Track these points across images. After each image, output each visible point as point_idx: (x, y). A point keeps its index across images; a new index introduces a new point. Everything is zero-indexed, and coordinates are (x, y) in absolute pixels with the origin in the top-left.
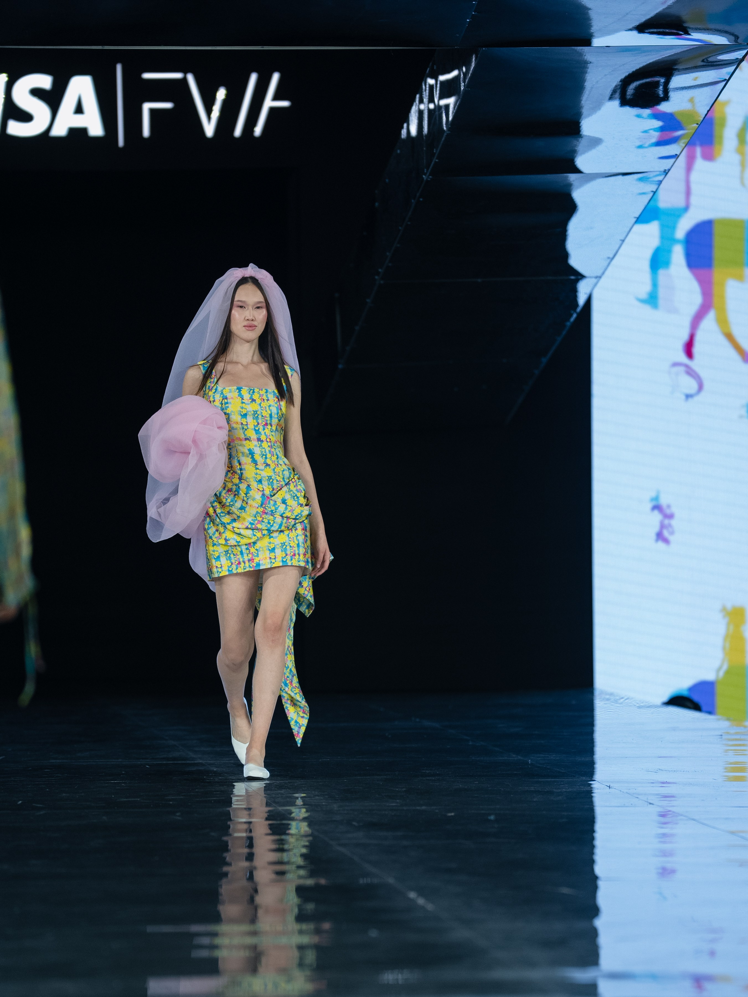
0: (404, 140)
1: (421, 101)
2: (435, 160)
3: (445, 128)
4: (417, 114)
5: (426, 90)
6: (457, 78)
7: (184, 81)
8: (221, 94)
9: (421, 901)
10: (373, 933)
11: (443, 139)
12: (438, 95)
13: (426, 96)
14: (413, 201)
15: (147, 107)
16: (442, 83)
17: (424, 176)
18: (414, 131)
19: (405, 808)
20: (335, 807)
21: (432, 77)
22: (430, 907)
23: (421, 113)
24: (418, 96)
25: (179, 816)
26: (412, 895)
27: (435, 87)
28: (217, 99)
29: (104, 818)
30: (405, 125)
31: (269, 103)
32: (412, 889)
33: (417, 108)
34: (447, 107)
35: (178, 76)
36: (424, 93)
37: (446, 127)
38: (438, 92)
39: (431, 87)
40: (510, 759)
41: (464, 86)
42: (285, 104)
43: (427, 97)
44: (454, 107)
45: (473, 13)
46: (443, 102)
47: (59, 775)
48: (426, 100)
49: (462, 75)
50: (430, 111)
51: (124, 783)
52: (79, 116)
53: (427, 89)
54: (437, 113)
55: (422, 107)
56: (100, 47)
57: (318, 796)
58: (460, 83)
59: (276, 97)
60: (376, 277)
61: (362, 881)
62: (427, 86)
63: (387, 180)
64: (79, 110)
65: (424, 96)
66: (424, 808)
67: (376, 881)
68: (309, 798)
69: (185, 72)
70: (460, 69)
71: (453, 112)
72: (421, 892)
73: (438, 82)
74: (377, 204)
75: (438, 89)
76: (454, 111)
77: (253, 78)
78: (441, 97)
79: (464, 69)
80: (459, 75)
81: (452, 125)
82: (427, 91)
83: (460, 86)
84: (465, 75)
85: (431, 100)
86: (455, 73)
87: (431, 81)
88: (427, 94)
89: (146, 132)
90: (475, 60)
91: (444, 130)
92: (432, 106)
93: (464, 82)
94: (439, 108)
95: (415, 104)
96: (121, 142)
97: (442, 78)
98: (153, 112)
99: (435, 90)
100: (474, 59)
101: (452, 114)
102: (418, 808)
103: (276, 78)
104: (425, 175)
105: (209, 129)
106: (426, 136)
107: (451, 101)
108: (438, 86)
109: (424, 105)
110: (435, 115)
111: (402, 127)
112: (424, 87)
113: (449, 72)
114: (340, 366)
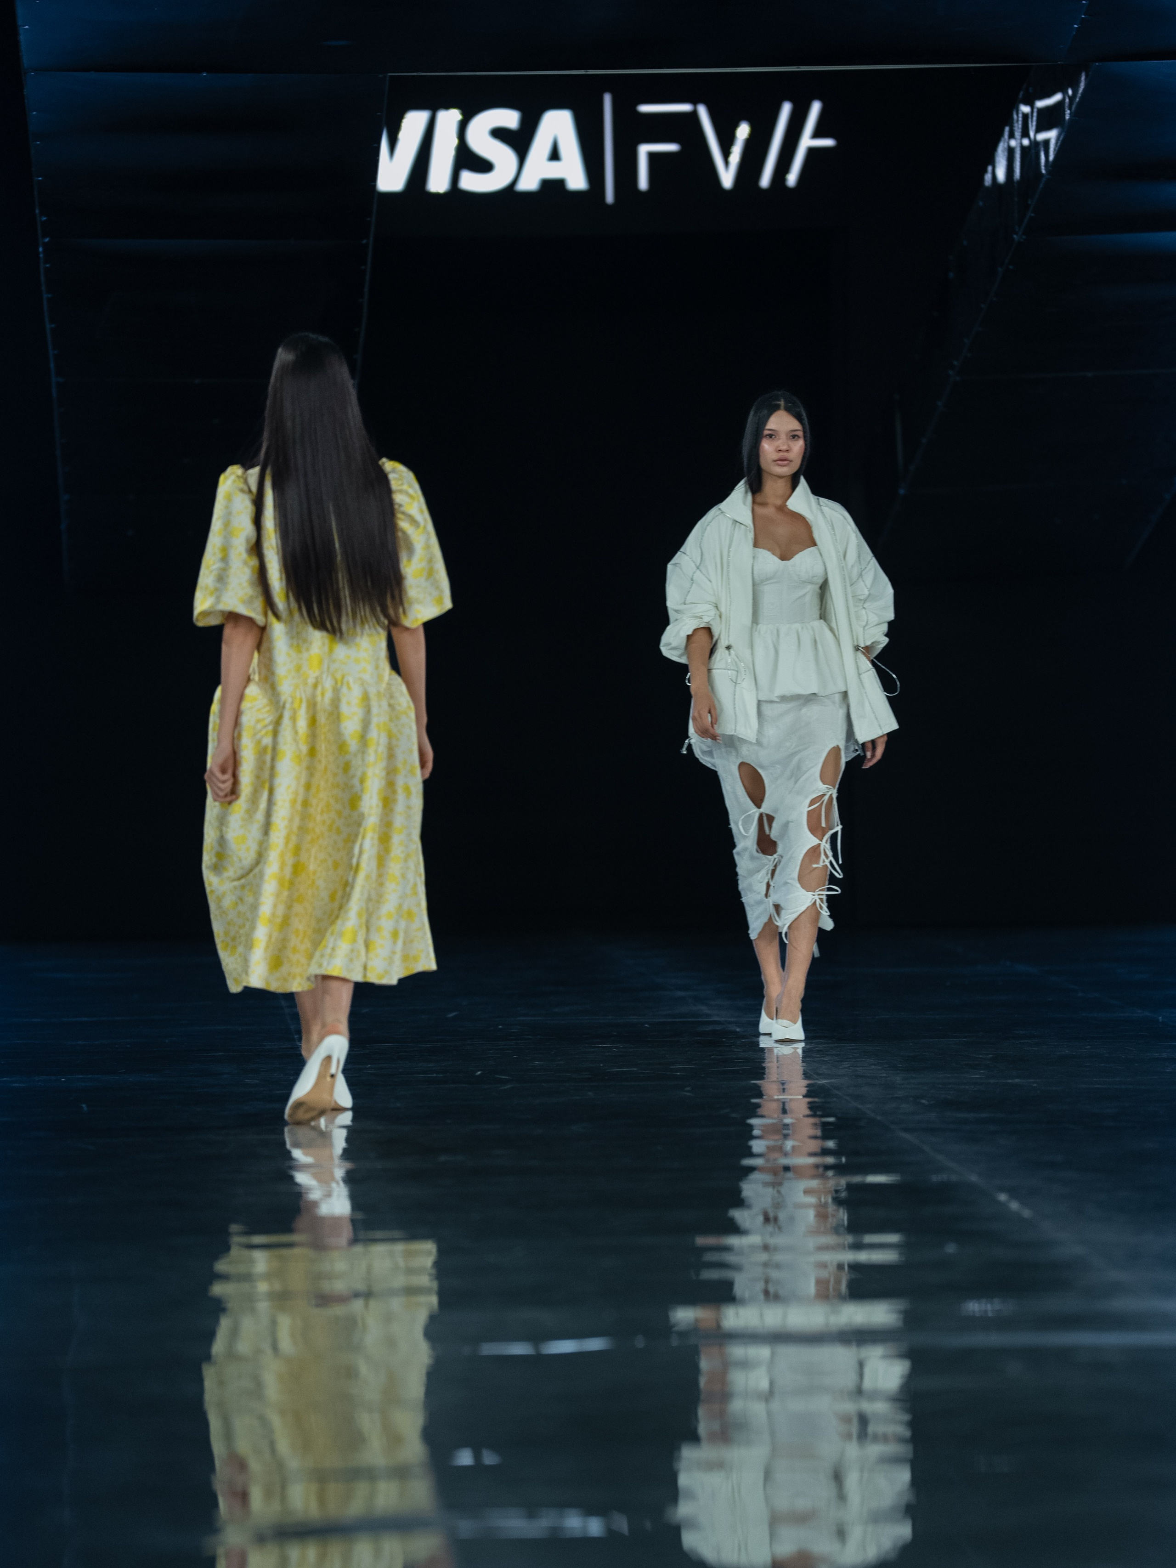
0: (988, 188)
1: (1012, 136)
2: (1030, 214)
3: (1044, 171)
4: (1006, 154)
5: (1018, 121)
6: (1060, 104)
7: (694, 115)
8: (743, 131)
9: (1014, 1206)
10: (951, 1249)
11: (1041, 186)
12: (1034, 128)
13: (1018, 128)
14: (1000, 269)
15: (644, 150)
16: (1041, 111)
17: (1015, 236)
18: (1001, 174)
19: (992, 1081)
20: (898, 1079)
21: (1026, 103)
22: (1027, 1213)
23: (1011, 151)
24: (1007, 129)
25: (688, 1091)
26: (1003, 1197)
27: (1030, 116)
28: (736, 137)
29: (590, 1093)
30: (990, 168)
31: (806, 141)
32: (1002, 1189)
33: (1006, 146)
34: (1047, 142)
35: (685, 108)
36: (1016, 125)
37: (1046, 170)
38: (1034, 123)
39: (1025, 117)
40: (1135, 1015)
41: (1070, 114)
42: (828, 142)
43: (1020, 130)
44: (1057, 143)
45: (1083, 16)
46: (1041, 137)
47: (530, 1037)
48: (1018, 134)
49: (1067, 100)
50: (1023, 148)
51: (616, 1047)
52: (554, 164)
53: (1020, 119)
54: (1033, 151)
55: (1013, 143)
56: (582, 72)
57: (874, 1065)
58: (1064, 111)
59: (817, 134)
60: (951, 372)
61: (935, 1178)
62: (1020, 115)
63: (965, 243)
64: (555, 155)
65: (1016, 129)
66: (1017, 1080)
67: (954, 1178)
68: (861, 1068)
69: (695, 103)
70: (1065, 93)
71: (1055, 150)
72: (1014, 1193)
73: (1035, 110)
74: (951, 275)
75: (1035, 119)
76: (1057, 149)
77: (786, 109)
78: (1039, 130)
79: (1070, 92)
80: (1064, 99)
81: (1052, 167)
82: (1020, 122)
83: (1064, 114)
84: (1072, 99)
85: (1025, 134)
86: (1058, 97)
87: (1025, 109)
88: (1020, 126)
89: (643, 182)
90: (1086, 79)
91: (1042, 175)
92: (1026, 142)
93: (1070, 109)
94: (1035, 144)
95: (1003, 139)
96: (610, 197)
97: (1040, 104)
98: (653, 157)
99: (1030, 120)
100: (1083, 78)
101: (1054, 152)
102: (1010, 1081)
103: (816, 108)
104: (1017, 234)
105: (727, 178)
106: (1019, 182)
107: (1052, 135)
108: (1035, 114)
109: (1016, 141)
110: (1030, 153)
111: (986, 171)
112: (1015, 116)
113: (1049, 95)
114: (902, 492)
